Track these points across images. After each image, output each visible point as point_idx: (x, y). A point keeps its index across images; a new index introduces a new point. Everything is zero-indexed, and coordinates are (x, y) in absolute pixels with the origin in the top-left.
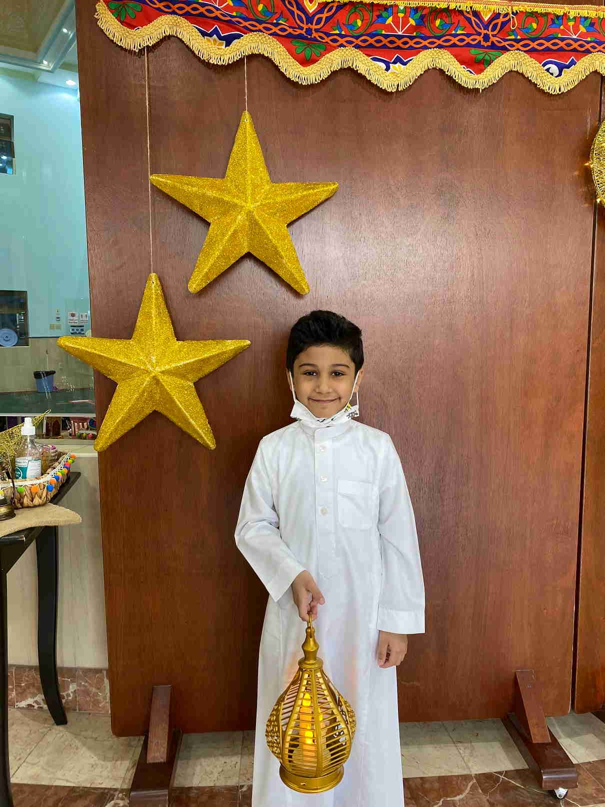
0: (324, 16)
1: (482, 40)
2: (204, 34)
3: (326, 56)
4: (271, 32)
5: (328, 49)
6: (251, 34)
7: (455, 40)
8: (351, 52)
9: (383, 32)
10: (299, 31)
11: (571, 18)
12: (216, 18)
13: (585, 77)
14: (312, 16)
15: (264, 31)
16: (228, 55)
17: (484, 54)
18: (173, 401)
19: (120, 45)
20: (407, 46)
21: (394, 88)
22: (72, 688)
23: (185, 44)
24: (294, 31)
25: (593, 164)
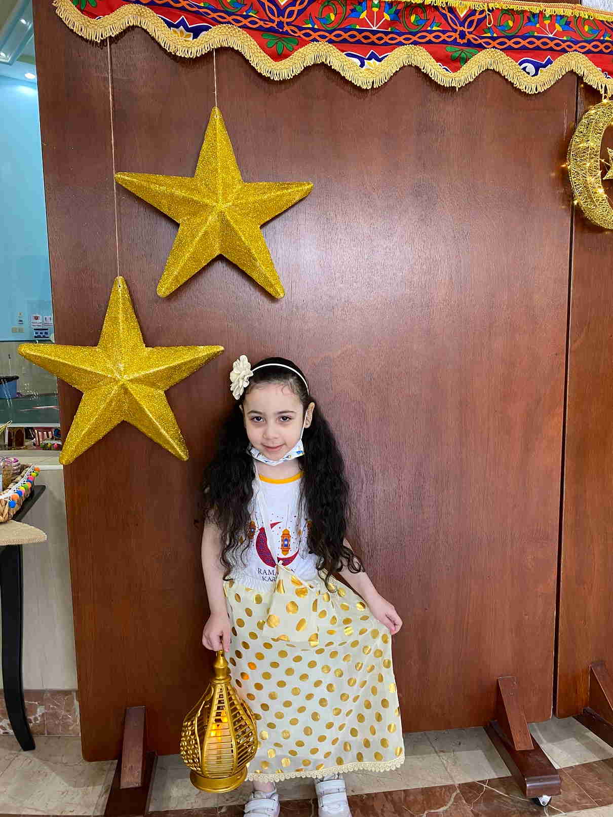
0: (296, 9)
1: (458, 37)
2: (170, 25)
3: (298, 50)
4: (240, 24)
5: (302, 43)
6: (219, 26)
7: (430, 37)
8: (325, 47)
9: (358, 27)
10: (271, 24)
11: (547, 16)
12: (183, 9)
13: (561, 77)
14: (284, 9)
15: (233, 23)
16: (196, 48)
17: (460, 52)
18: (142, 410)
19: (80, 35)
20: (382, 42)
21: (369, 85)
22: (40, 711)
23: (150, 35)
24: (265, 24)
25: (570, 166)
